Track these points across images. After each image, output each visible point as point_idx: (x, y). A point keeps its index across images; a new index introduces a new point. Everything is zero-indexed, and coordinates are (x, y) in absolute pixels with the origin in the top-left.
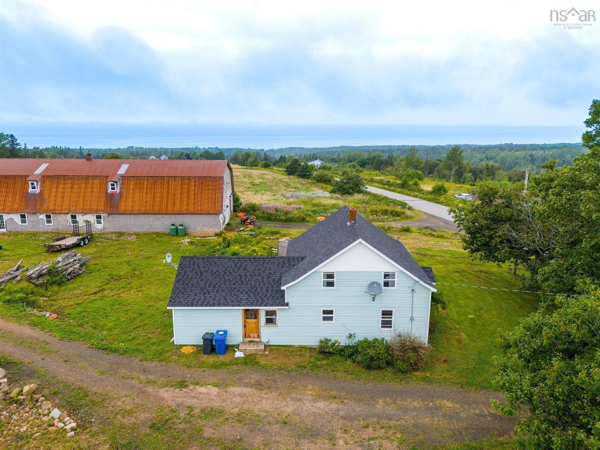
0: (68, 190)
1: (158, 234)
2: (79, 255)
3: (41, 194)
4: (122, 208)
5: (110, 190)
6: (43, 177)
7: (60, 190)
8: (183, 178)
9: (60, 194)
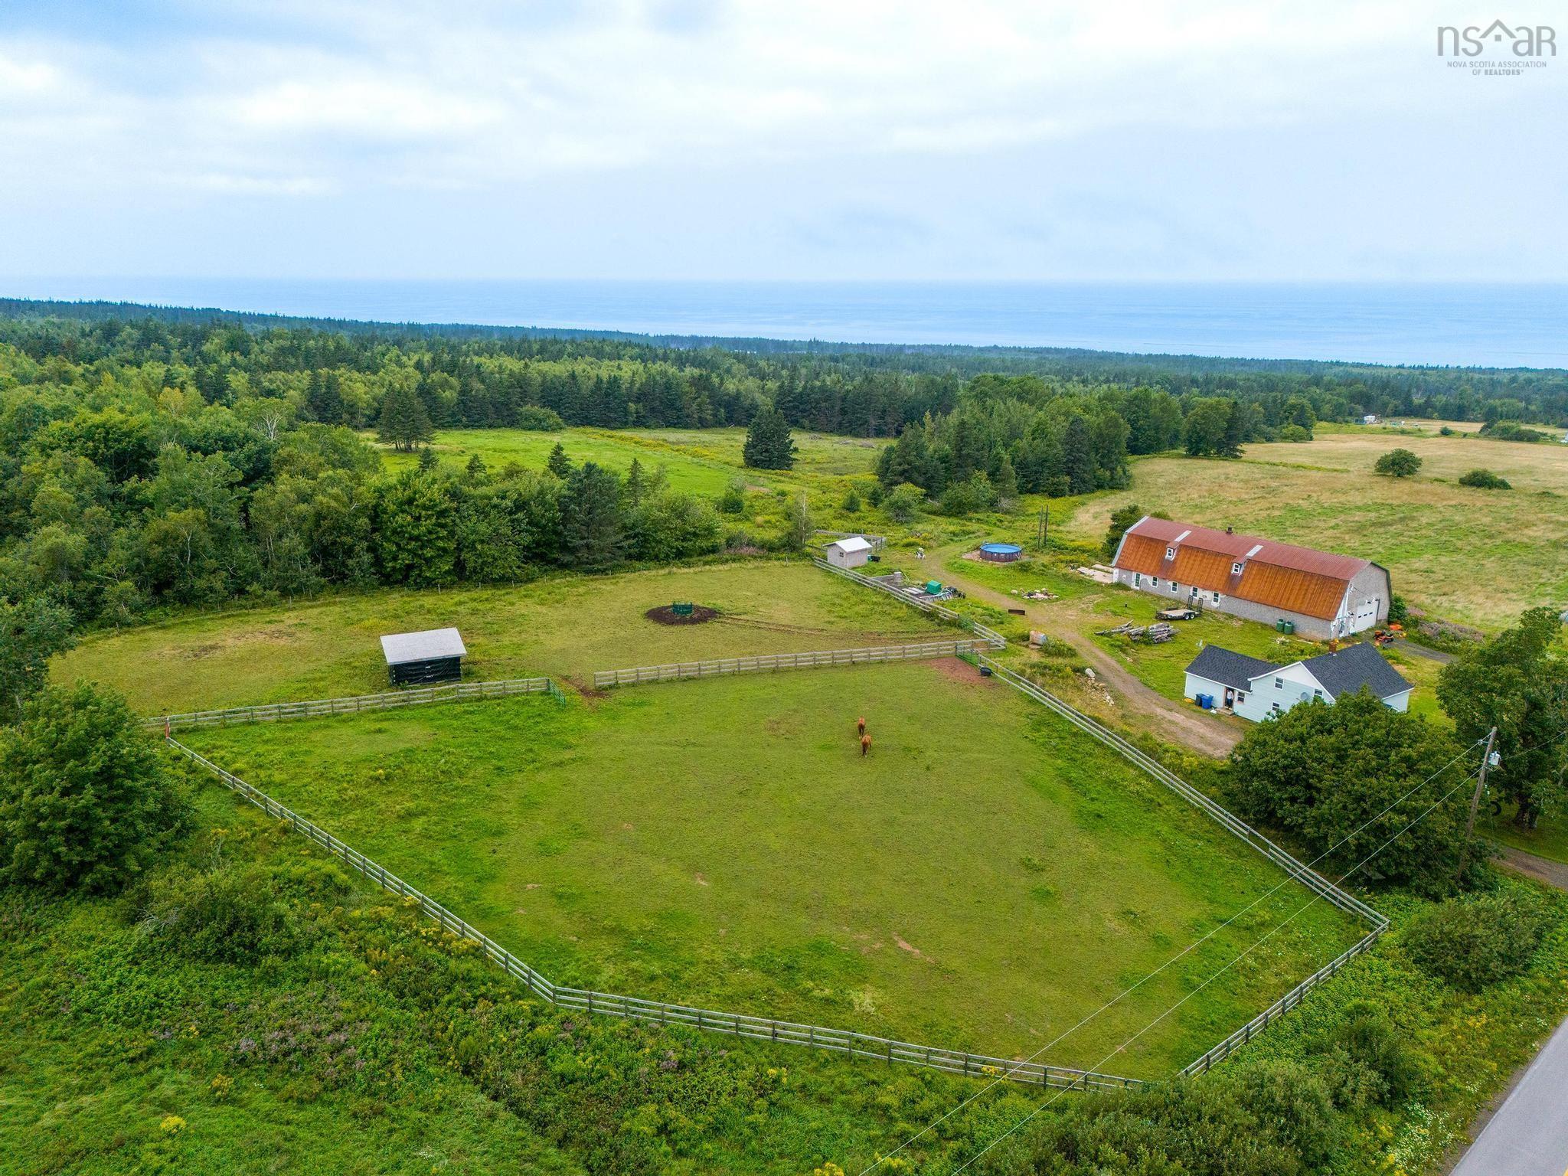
0: (1198, 563)
1: (1264, 626)
2: (1171, 627)
3: (1174, 562)
4: (1239, 591)
5: (1233, 571)
6: (1181, 545)
7: (1191, 562)
8: (1306, 574)
9: (1189, 566)
